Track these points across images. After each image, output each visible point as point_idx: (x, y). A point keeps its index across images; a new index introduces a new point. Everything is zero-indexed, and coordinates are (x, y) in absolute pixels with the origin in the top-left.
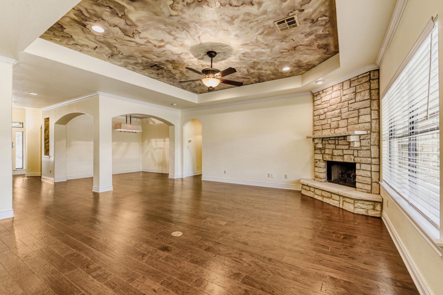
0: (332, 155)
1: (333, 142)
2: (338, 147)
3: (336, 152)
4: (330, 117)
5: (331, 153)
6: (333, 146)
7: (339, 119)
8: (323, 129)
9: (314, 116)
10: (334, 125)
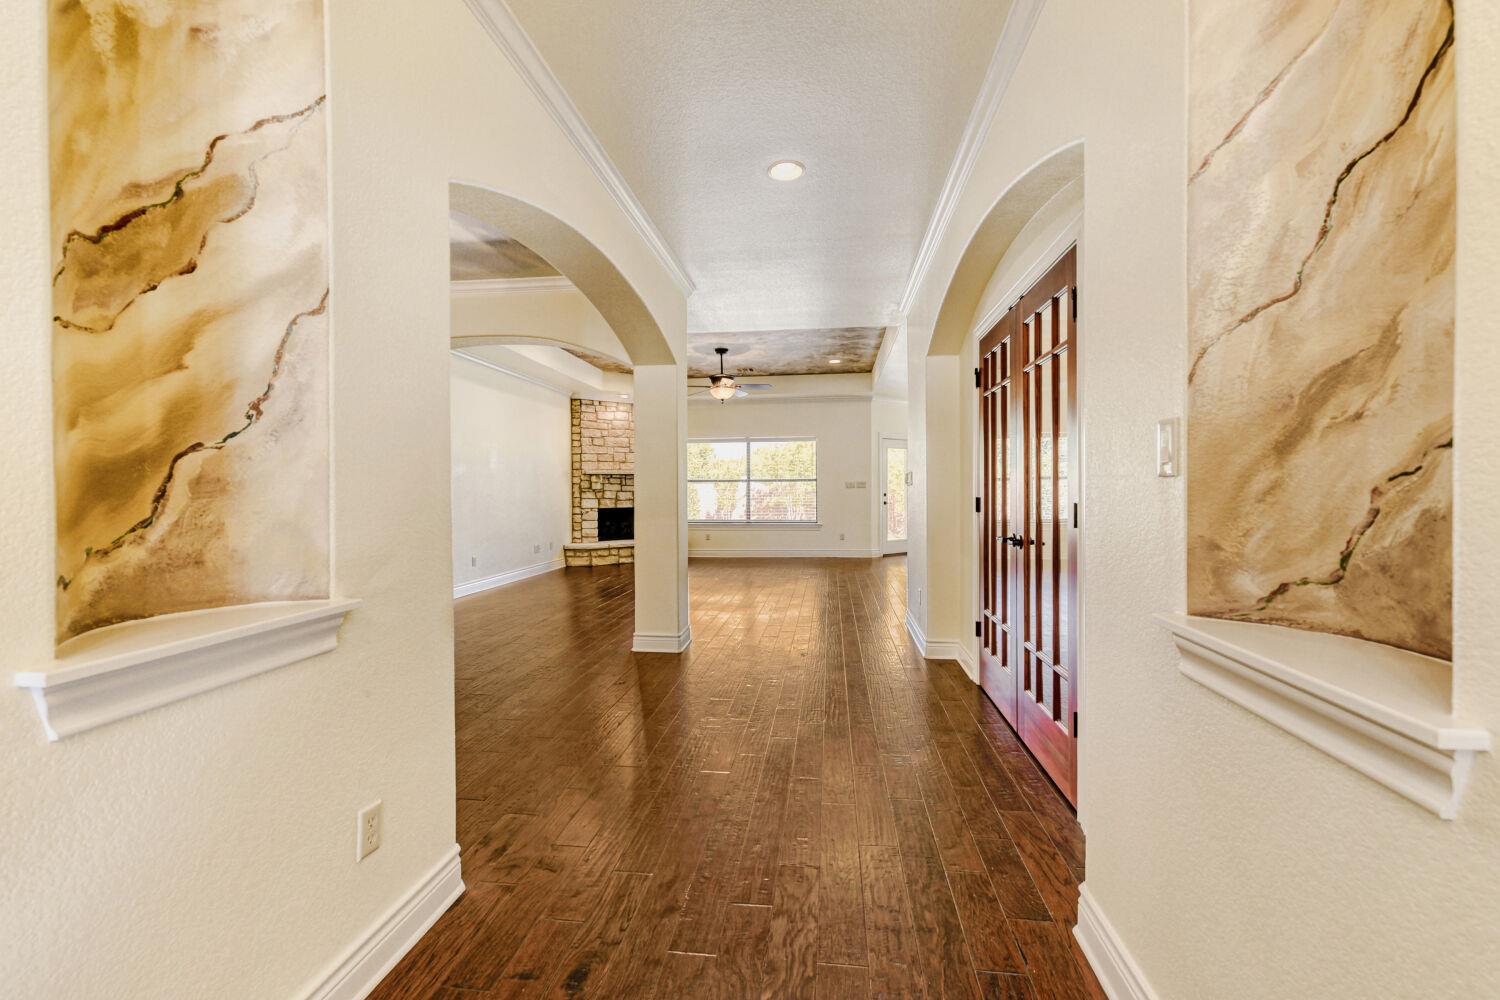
0: (617, 499)
1: (618, 481)
2: (624, 488)
3: (622, 496)
4: (611, 444)
5: (614, 497)
6: (618, 487)
7: (627, 450)
8: (598, 461)
9: (573, 425)
10: (621, 457)
